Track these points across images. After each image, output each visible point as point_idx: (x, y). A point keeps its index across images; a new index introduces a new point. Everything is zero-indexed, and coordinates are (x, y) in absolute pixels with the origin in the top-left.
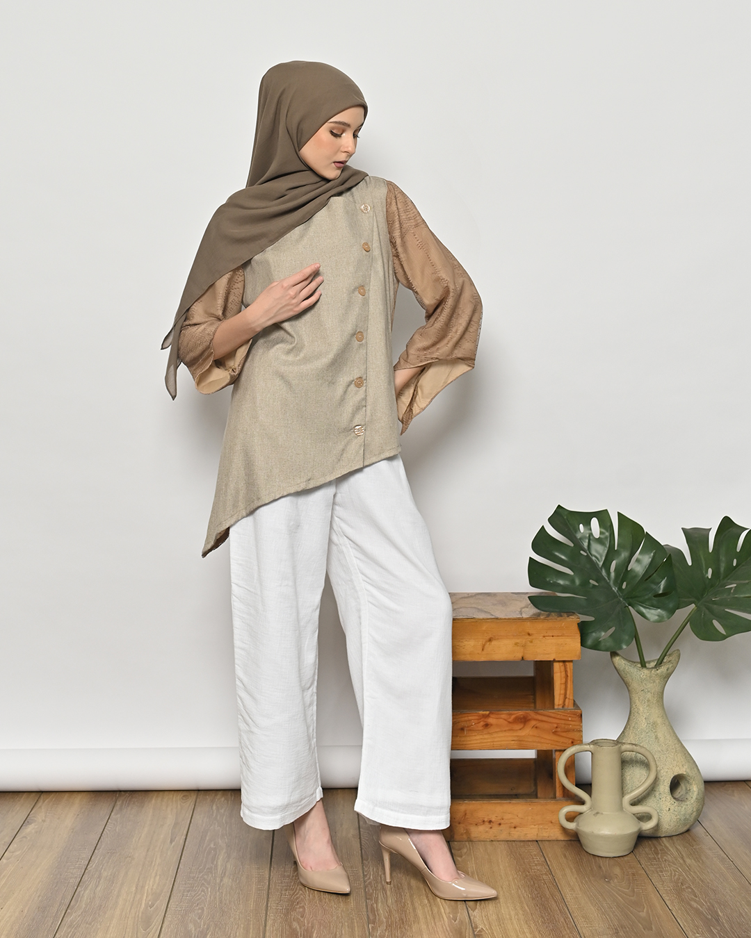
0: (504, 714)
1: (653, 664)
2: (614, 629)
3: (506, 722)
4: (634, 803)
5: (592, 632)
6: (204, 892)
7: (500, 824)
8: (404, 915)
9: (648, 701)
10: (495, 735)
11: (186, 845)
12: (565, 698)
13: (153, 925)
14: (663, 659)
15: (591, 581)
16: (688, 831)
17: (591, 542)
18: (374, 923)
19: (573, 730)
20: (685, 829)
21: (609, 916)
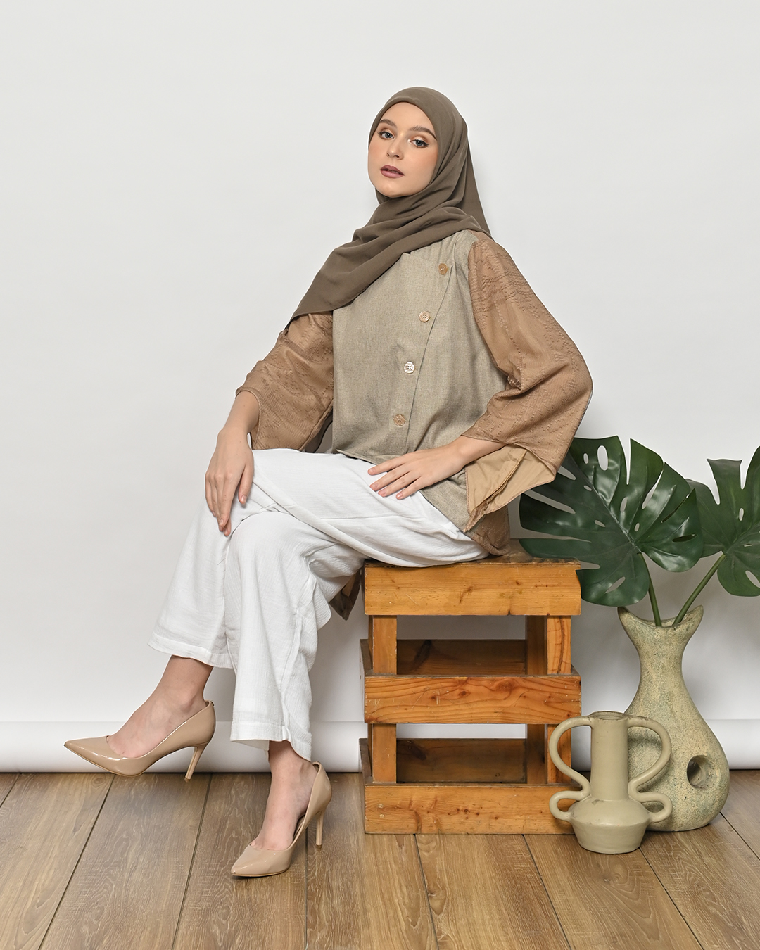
0: (486, 680)
1: (670, 623)
2: (623, 579)
3: (488, 690)
4: (643, 790)
5: (597, 583)
6: (107, 889)
7: (478, 814)
8: (351, 919)
9: (663, 667)
10: (475, 706)
11: (92, 834)
12: (561, 661)
13: (37, 927)
14: (683, 617)
15: (596, 522)
16: (708, 825)
17: (598, 475)
18: (313, 927)
19: (570, 701)
20: (705, 822)
21: (606, 921)
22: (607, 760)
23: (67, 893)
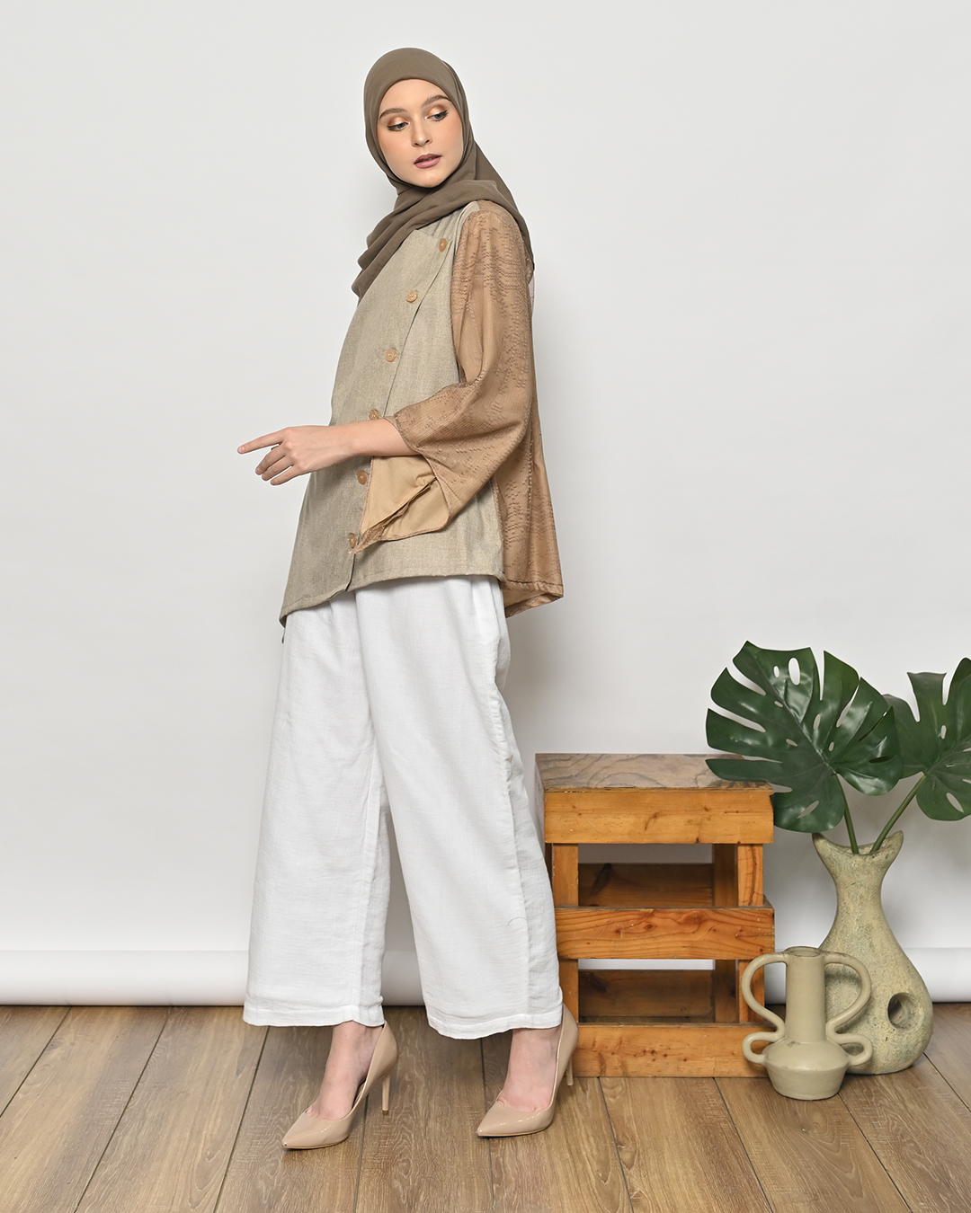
0: (672, 913)
1: (868, 850)
2: (816, 803)
3: (675, 924)
4: (840, 1031)
5: (789, 807)
7: (666, 1056)
8: (538, 1173)
9: (861, 897)
10: (661, 940)
11: (257, 1077)
12: (753, 892)
13: (211, 1182)
14: (881, 843)
15: (788, 740)
16: (911, 1067)
17: (789, 690)
18: (499, 1182)
19: (763, 935)
20: (907, 1064)
21: (806, 1177)
22: (803, 999)
23: (237, 1144)
